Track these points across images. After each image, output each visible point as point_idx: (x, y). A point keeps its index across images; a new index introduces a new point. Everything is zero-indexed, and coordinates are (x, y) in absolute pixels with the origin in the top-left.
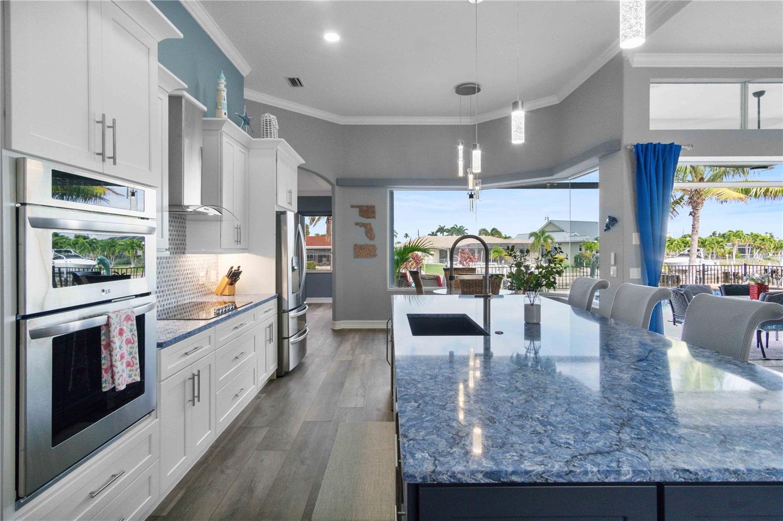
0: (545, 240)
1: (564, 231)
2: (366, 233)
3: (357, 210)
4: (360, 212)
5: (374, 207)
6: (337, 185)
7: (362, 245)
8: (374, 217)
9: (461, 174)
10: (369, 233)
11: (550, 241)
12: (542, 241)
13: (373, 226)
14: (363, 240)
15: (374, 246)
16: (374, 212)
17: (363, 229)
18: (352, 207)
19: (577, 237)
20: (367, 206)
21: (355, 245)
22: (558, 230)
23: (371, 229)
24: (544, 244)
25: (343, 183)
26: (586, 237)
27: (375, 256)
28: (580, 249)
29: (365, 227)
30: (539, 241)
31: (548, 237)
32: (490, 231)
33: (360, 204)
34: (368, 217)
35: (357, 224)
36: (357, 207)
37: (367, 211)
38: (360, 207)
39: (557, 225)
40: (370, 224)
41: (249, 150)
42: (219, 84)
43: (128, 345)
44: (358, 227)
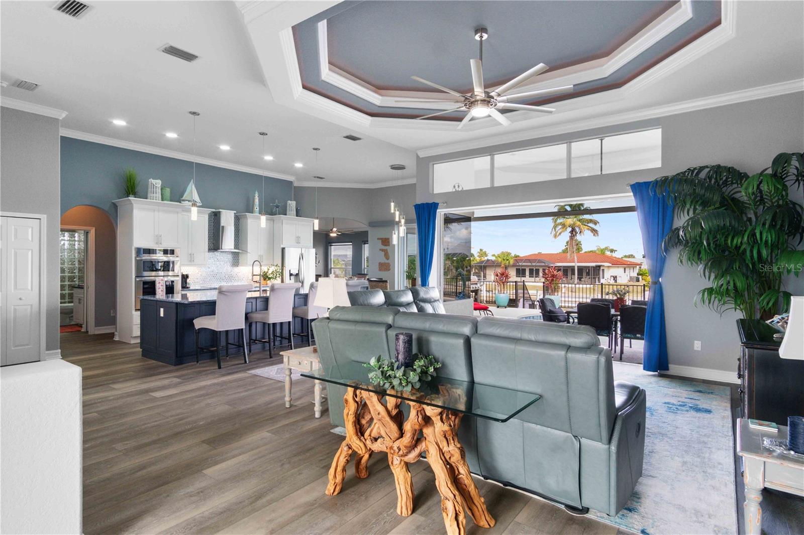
2: (385, 255)
3: (380, 241)
4: (382, 242)
5: (388, 238)
6: (369, 226)
7: (382, 263)
8: (389, 245)
9: (397, 219)
13: (388, 251)
14: (384, 260)
15: (388, 264)
16: (389, 242)
17: (383, 253)
18: (378, 239)
20: (385, 239)
21: (379, 263)
23: (387, 252)
25: (373, 224)
27: (389, 270)
33: (382, 237)
34: (386, 245)
35: (380, 250)
36: (380, 239)
37: (385, 242)
38: (382, 239)
40: (387, 250)
41: (274, 221)
42: (255, 196)
43: (162, 285)
44: (381, 252)
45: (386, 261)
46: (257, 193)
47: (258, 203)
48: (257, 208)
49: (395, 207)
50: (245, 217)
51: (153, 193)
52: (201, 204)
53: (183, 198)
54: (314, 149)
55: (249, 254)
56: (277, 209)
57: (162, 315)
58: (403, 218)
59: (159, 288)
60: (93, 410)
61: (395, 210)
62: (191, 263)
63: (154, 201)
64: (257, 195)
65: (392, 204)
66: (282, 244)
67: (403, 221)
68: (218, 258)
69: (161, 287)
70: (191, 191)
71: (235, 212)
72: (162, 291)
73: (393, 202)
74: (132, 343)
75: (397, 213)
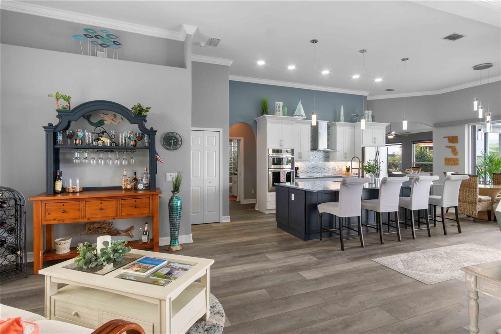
3: (447, 139)
4: (448, 140)
5: (457, 137)
6: (434, 127)
7: (449, 159)
8: (457, 143)
10: (454, 151)
13: (456, 148)
14: (451, 155)
15: (457, 159)
16: (457, 139)
17: (450, 149)
18: (444, 137)
20: (453, 137)
21: (445, 158)
23: (455, 149)
25: (438, 125)
27: (457, 164)
29: (452, 148)
34: (453, 143)
35: (447, 147)
36: (446, 137)
37: (453, 139)
38: (448, 137)
40: (454, 147)
41: (355, 126)
42: (341, 109)
43: (284, 175)
44: (447, 148)
45: (454, 157)
46: (342, 106)
47: (343, 114)
48: (342, 118)
49: (478, 105)
50: (335, 125)
51: (278, 111)
52: (306, 117)
53: (295, 114)
54: (403, 60)
55: (337, 152)
56: (357, 118)
57: (293, 199)
58: (489, 115)
59: (282, 177)
60: (261, 285)
61: (478, 108)
62: (299, 159)
63: (279, 116)
64: (342, 108)
65: (476, 103)
66: (362, 144)
67: (488, 118)
68: (316, 155)
69: (283, 176)
70: (300, 108)
71: (328, 121)
72: (284, 179)
73: (477, 100)
74: (266, 213)
75: (481, 111)
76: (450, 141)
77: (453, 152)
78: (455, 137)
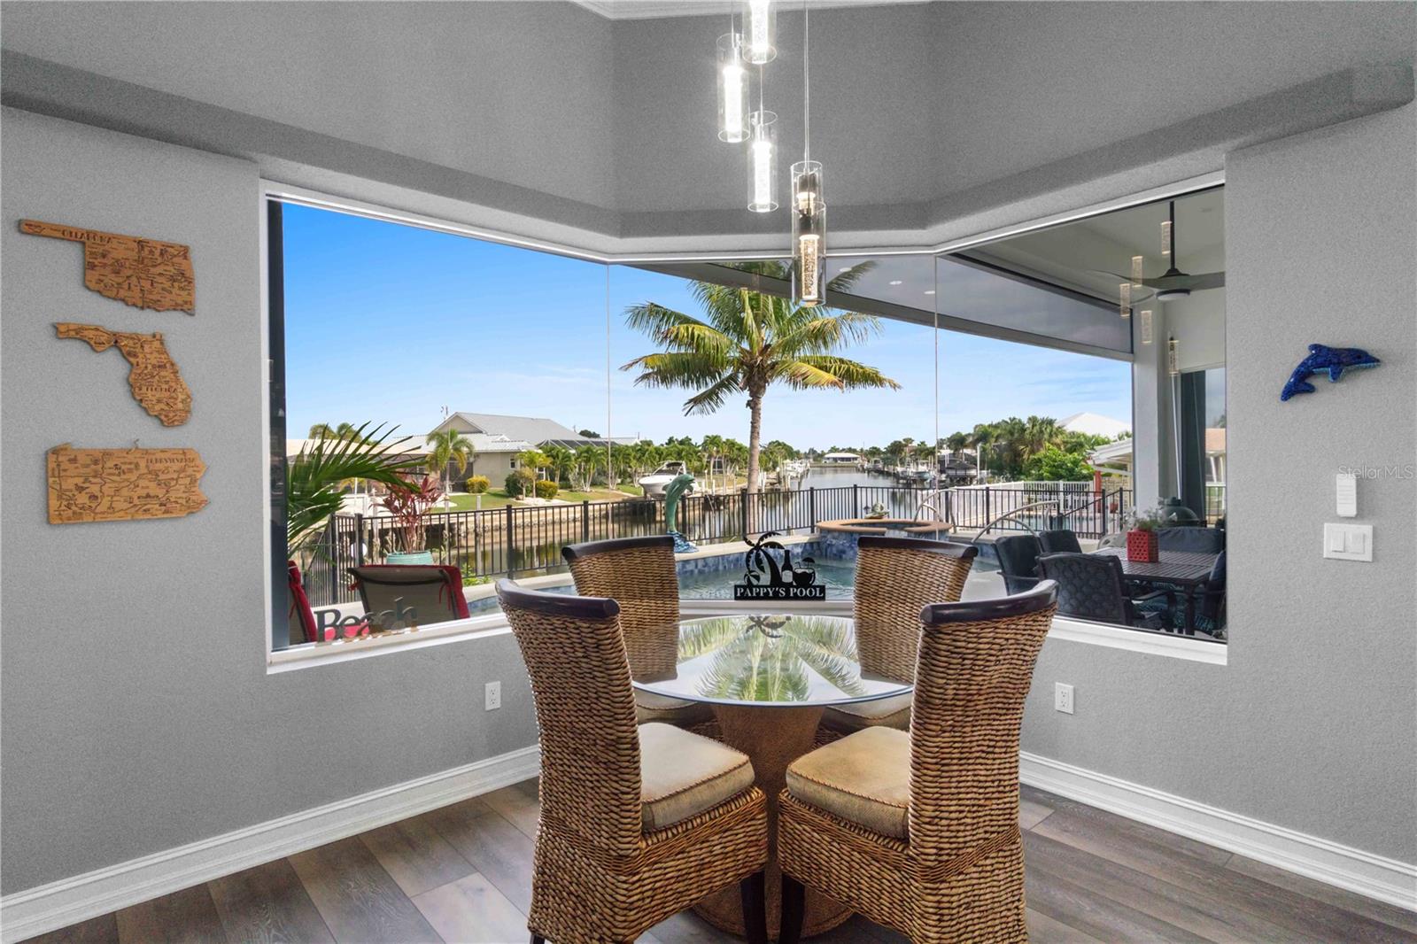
0: (457, 449)
1: (481, 432)
2: (135, 388)
3: (68, 251)
4: (89, 266)
5: (185, 252)
7: (107, 454)
8: (187, 308)
10: (155, 386)
11: (465, 449)
12: (452, 451)
13: (176, 352)
14: (114, 425)
15: (186, 458)
16: (184, 279)
17: (112, 366)
18: (33, 230)
19: (508, 444)
20: (141, 244)
21: (56, 451)
22: (472, 430)
23: (167, 365)
24: (456, 455)
26: (523, 444)
27: (193, 507)
28: (513, 465)
29: (127, 355)
30: (446, 450)
31: (462, 442)
32: (335, 430)
33: (89, 223)
35: (67, 332)
36: (65, 235)
39: (470, 420)
40: (156, 342)
44: (75, 351)
45: (152, 435)
76: (111, 279)
77: (151, 395)
78: (165, 249)
